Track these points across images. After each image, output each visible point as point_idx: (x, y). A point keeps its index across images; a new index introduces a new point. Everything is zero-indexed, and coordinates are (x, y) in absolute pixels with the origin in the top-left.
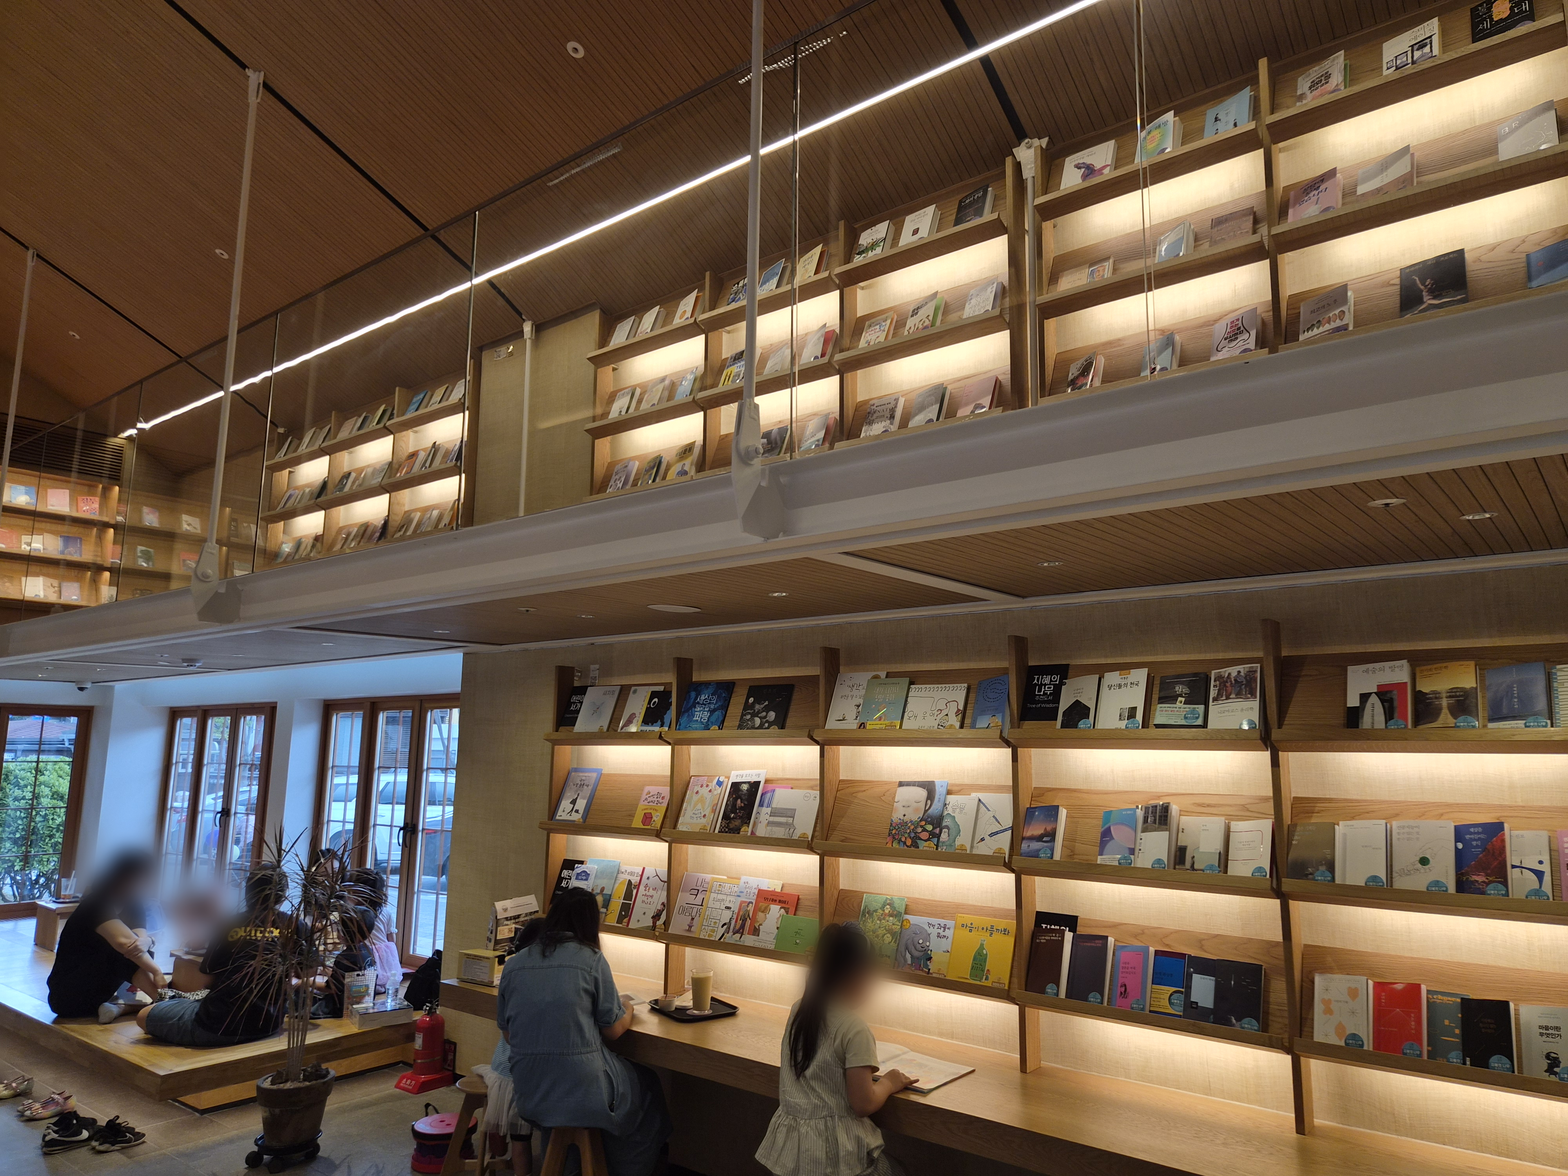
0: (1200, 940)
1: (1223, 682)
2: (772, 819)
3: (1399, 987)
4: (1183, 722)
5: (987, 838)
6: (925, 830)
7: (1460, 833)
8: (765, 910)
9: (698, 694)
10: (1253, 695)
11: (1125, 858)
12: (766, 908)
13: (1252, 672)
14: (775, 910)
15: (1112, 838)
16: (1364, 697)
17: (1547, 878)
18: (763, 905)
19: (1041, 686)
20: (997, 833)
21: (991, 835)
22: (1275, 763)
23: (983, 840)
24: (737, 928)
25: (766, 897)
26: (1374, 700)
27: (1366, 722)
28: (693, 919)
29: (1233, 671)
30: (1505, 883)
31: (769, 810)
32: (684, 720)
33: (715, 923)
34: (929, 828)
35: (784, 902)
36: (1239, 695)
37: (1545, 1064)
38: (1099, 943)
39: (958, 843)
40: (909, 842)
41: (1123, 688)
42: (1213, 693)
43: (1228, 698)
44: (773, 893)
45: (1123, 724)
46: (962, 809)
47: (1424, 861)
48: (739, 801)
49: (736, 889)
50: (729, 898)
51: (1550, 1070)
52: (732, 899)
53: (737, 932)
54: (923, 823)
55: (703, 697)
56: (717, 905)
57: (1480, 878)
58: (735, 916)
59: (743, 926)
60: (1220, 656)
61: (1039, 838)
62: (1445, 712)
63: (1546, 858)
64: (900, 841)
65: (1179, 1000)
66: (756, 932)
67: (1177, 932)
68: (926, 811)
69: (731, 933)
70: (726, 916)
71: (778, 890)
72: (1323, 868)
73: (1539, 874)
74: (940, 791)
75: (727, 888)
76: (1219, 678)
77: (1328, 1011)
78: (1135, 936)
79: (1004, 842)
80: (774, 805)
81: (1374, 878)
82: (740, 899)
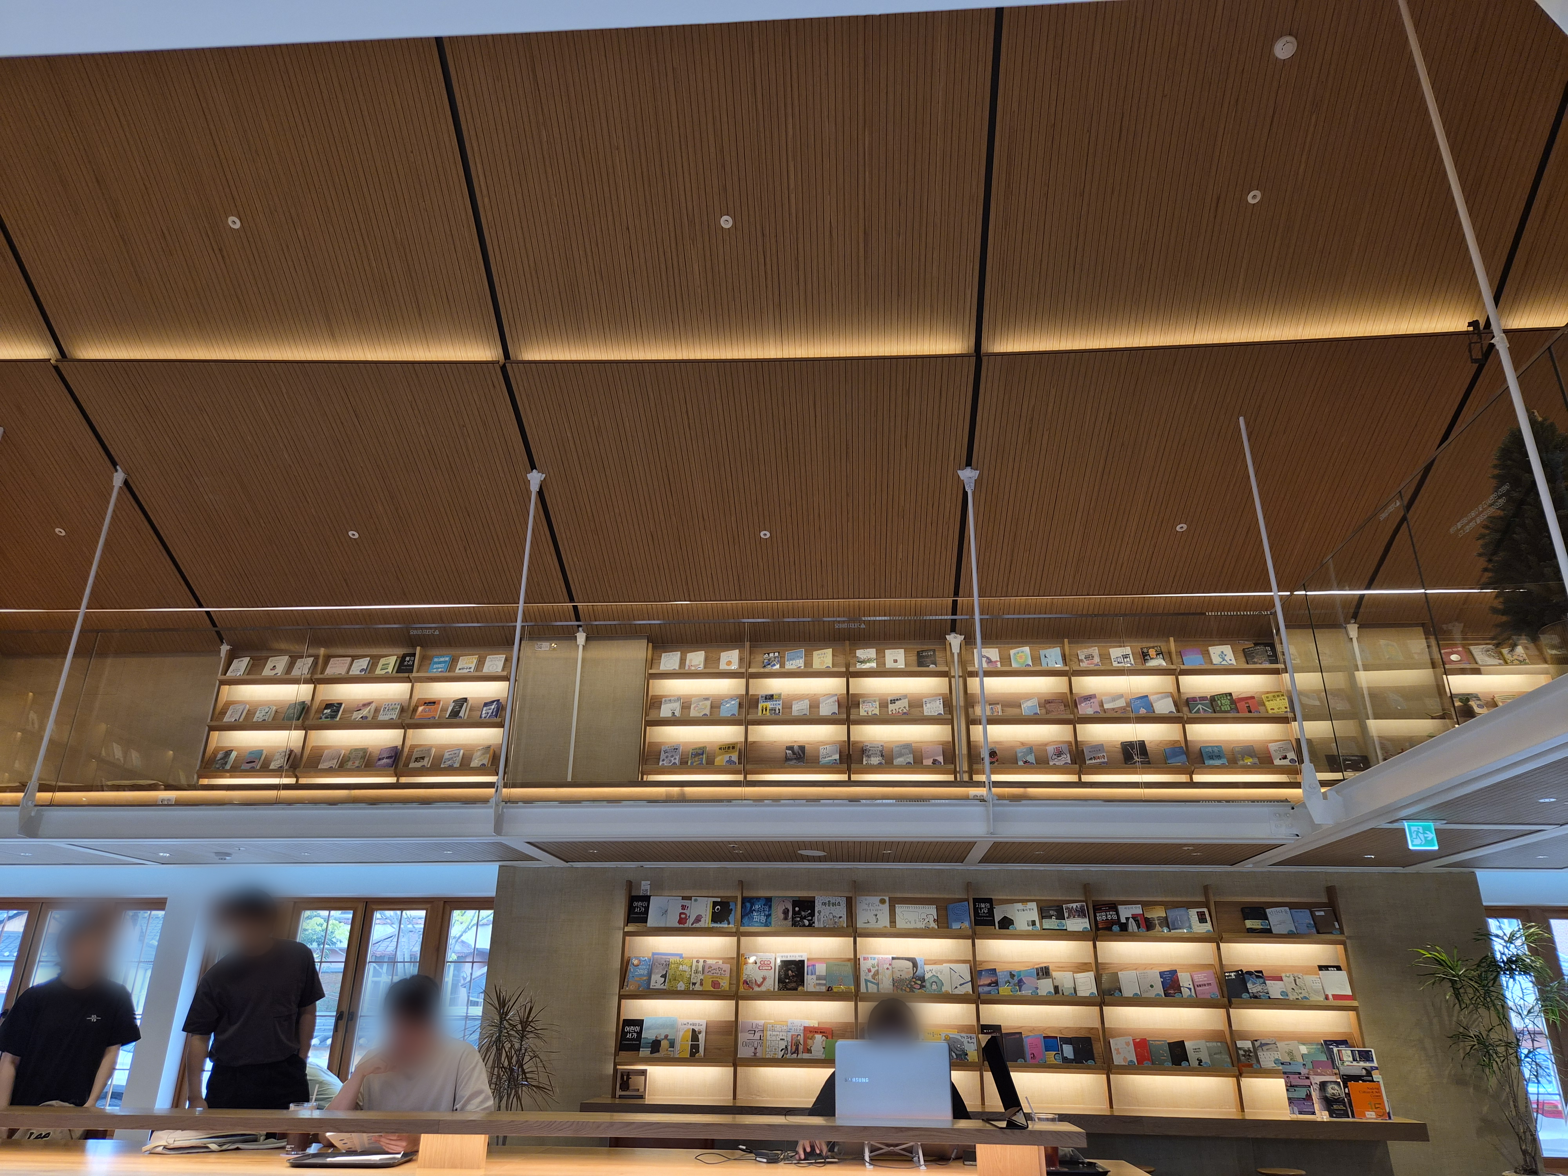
0: (1060, 1030)
1: (1070, 910)
2: (818, 982)
3: (1138, 1040)
4: (1058, 928)
5: (958, 986)
6: (916, 983)
7: (1162, 974)
8: (812, 1038)
9: (752, 905)
10: (1085, 917)
11: (1034, 992)
12: (812, 1037)
13: (1082, 906)
14: (819, 1037)
15: (1024, 983)
16: (1127, 919)
17: (1193, 990)
18: (810, 1035)
19: (981, 908)
20: (964, 984)
21: (961, 985)
22: (1095, 947)
23: (956, 987)
24: (793, 1050)
25: (810, 1032)
26: (1131, 920)
27: (1130, 929)
28: (756, 1049)
29: (1074, 905)
30: (1181, 993)
31: (814, 977)
32: (746, 920)
33: (775, 1049)
34: (919, 982)
35: (824, 1032)
36: (1079, 916)
37: (1197, 1062)
38: (1018, 1036)
39: (944, 989)
40: (908, 990)
41: (1026, 912)
42: (1066, 915)
43: (1074, 917)
44: (814, 1028)
45: (1030, 928)
46: (941, 973)
47: (1152, 986)
48: (790, 972)
49: (785, 1028)
50: (781, 1034)
51: (1199, 1064)
52: (784, 1034)
53: (794, 1053)
54: (914, 980)
55: (757, 907)
56: (774, 1038)
57: (1172, 992)
58: (790, 1044)
59: (797, 1049)
60: (1068, 898)
61: (989, 985)
62: (1157, 925)
63: (1191, 983)
64: (902, 989)
65: (1059, 1057)
66: (809, 1051)
67: (1049, 1027)
68: (914, 974)
69: (789, 1054)
70: (783, 1045)
71: (816, 1025)
72: (1117, 991)
73: (1190, 989)
74: (919, 964)
75: (778, 1028)
76: (1067, 908)
77: (1118, 1053)
78: (1031, 1031)
79: (968, 988)
80: (817, 973)
81: (1136, 994)
82: (790, 1034)
